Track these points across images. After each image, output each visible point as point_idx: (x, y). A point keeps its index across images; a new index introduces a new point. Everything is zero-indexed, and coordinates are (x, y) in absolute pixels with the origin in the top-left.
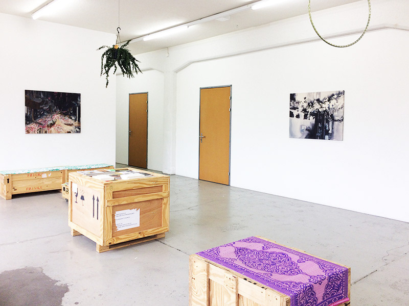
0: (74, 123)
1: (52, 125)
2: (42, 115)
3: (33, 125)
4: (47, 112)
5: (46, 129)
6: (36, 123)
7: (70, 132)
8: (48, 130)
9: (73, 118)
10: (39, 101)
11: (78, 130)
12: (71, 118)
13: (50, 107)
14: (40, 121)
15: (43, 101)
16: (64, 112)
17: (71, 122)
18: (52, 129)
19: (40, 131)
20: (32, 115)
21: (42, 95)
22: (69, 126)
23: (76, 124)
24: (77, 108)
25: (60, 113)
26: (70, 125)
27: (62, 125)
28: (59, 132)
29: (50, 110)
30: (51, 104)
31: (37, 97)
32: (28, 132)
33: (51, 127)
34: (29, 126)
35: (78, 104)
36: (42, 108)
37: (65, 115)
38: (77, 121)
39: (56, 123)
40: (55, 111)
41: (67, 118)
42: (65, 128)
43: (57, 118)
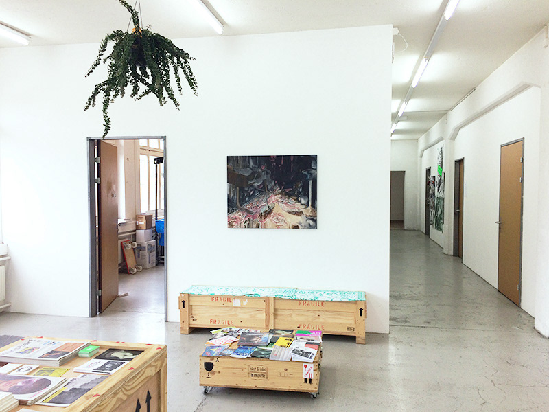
0: (304, 210)
1: (268, 213)
2: (251, 197)
3: (238, 214)
4: (260, 191)
5: (258, 220)
6: (244, 210)
7: (296, 227)
8: (261, 222)
9: (303, 201)
10: (247, 173)
11: (311, 223)
12: (300, 202)
13: (263, 183)
14: (248, 206)
15: (253, 173)
16: (287, 190)
17: (298, 207)
18: (268, 220)
19: (248, 225)
20: (237, 197)
21: (252, 164)
22: (295, 216)
23: (308, 211)
24: (311, 182)
25: (281, 193)
26: (299, 214)
27: (284, 213)
28: (278, 227)
29: (264, 188)
30: (265, 177)
31: (244, 167)
32: (231, 225)
33: (265, 217)
34: (232, 215)
35: (311, 174)
36: (252, 186)
37: (289, 195)
38: (310, 207)
39: (274, 211)
40: (272, 189)
41: (292, 201)
42: (289, 220)
43: (276, 201)
